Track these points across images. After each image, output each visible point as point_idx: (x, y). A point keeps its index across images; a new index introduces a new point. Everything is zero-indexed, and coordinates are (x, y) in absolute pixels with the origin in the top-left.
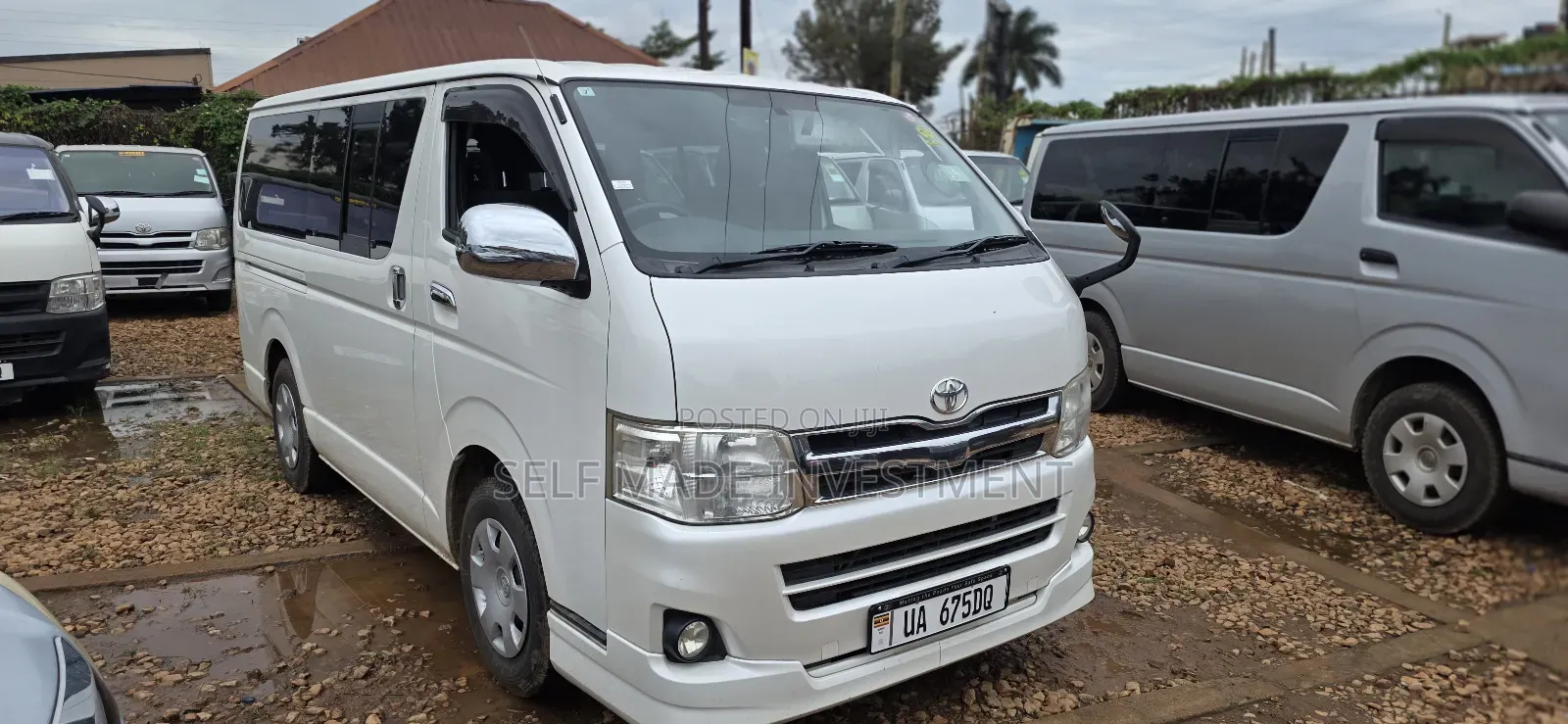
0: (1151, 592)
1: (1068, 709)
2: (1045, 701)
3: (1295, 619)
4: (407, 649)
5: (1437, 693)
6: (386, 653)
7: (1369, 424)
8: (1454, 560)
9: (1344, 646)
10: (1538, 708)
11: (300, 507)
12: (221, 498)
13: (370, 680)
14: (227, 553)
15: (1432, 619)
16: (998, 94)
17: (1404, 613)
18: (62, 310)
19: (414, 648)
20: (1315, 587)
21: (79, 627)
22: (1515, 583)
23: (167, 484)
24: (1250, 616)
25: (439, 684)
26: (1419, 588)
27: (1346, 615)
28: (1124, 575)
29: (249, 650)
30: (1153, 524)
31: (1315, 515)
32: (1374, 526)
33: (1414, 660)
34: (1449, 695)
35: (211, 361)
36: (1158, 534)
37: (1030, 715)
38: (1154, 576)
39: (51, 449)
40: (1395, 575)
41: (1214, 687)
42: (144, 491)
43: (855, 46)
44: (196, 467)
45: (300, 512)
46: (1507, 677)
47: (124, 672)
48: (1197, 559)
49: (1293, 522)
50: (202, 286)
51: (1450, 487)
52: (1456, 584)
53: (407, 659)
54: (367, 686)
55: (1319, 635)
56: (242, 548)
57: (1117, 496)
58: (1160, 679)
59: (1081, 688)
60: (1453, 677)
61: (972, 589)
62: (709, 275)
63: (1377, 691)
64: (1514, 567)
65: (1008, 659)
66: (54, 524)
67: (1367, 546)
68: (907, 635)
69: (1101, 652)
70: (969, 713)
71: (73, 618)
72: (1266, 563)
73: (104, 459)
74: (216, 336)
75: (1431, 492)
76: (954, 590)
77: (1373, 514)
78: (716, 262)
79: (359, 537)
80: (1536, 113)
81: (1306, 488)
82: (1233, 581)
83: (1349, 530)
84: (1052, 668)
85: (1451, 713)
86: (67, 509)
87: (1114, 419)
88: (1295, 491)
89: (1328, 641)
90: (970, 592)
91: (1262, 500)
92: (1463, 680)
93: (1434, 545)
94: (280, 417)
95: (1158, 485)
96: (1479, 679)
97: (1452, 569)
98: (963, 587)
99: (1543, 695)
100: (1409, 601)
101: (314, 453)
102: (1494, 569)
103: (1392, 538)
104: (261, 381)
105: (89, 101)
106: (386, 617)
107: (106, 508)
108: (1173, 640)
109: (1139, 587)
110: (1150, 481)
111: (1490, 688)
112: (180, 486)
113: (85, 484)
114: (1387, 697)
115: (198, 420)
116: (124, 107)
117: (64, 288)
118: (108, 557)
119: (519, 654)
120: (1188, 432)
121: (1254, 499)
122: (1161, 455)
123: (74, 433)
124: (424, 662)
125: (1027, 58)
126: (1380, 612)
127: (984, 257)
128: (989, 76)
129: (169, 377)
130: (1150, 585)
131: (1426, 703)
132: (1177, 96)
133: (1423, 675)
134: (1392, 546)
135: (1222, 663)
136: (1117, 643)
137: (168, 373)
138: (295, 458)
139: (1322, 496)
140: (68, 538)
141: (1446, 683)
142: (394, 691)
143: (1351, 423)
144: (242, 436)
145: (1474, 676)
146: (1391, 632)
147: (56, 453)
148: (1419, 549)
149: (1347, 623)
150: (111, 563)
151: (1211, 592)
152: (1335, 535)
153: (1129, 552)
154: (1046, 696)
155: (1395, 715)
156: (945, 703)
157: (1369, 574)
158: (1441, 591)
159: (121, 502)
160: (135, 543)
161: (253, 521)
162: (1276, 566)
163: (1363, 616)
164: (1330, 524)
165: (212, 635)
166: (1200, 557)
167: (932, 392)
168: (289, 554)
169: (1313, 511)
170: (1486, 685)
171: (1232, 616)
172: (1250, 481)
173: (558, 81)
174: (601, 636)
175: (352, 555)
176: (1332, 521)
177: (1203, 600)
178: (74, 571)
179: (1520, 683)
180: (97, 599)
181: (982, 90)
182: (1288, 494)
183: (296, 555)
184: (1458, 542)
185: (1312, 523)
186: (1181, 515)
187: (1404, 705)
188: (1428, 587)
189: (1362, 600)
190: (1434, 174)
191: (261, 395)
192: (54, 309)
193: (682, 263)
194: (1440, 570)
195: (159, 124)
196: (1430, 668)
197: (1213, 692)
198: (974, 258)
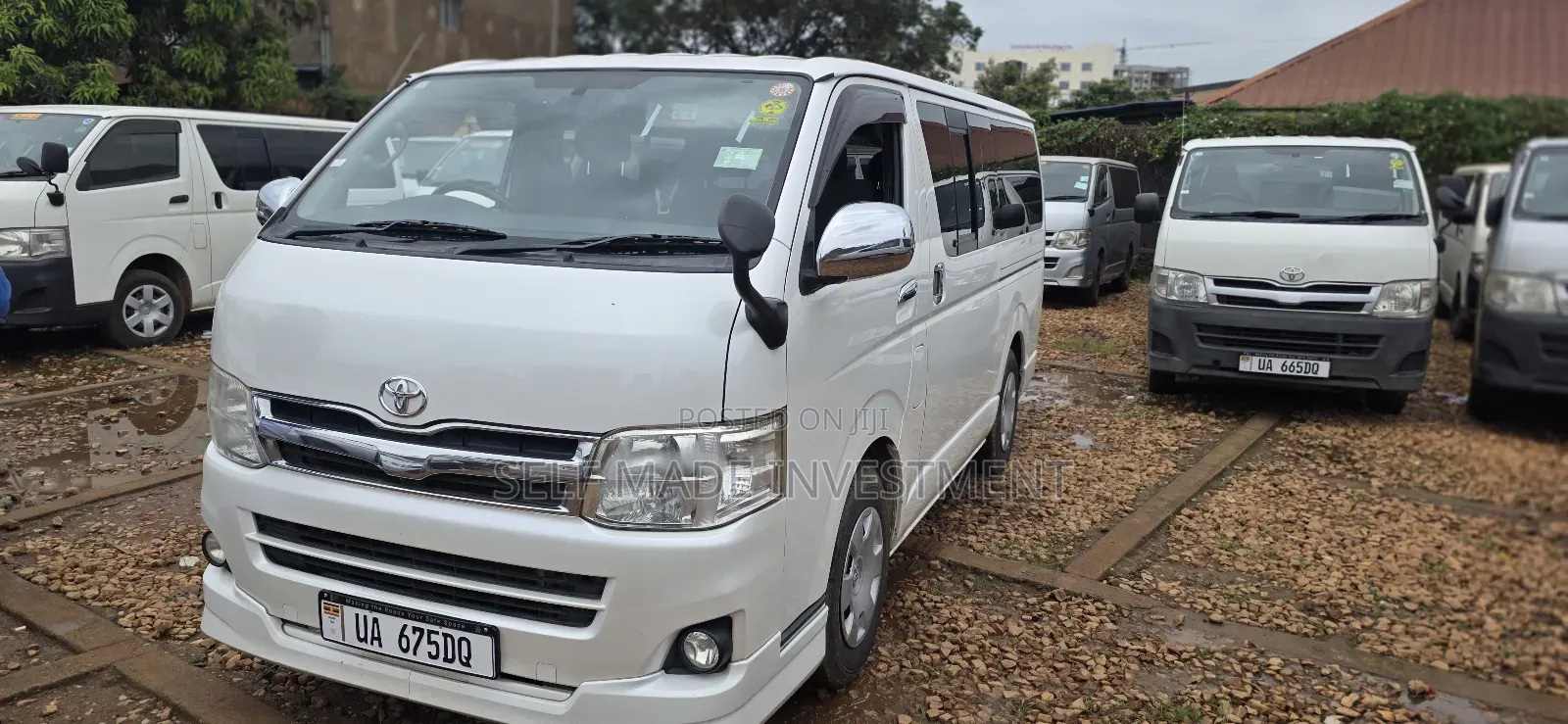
61: (439, 630)
68: (359, 639)
76: (411, 618)
90: (439, 633)
98: (424, 621)
198: (569, 257)
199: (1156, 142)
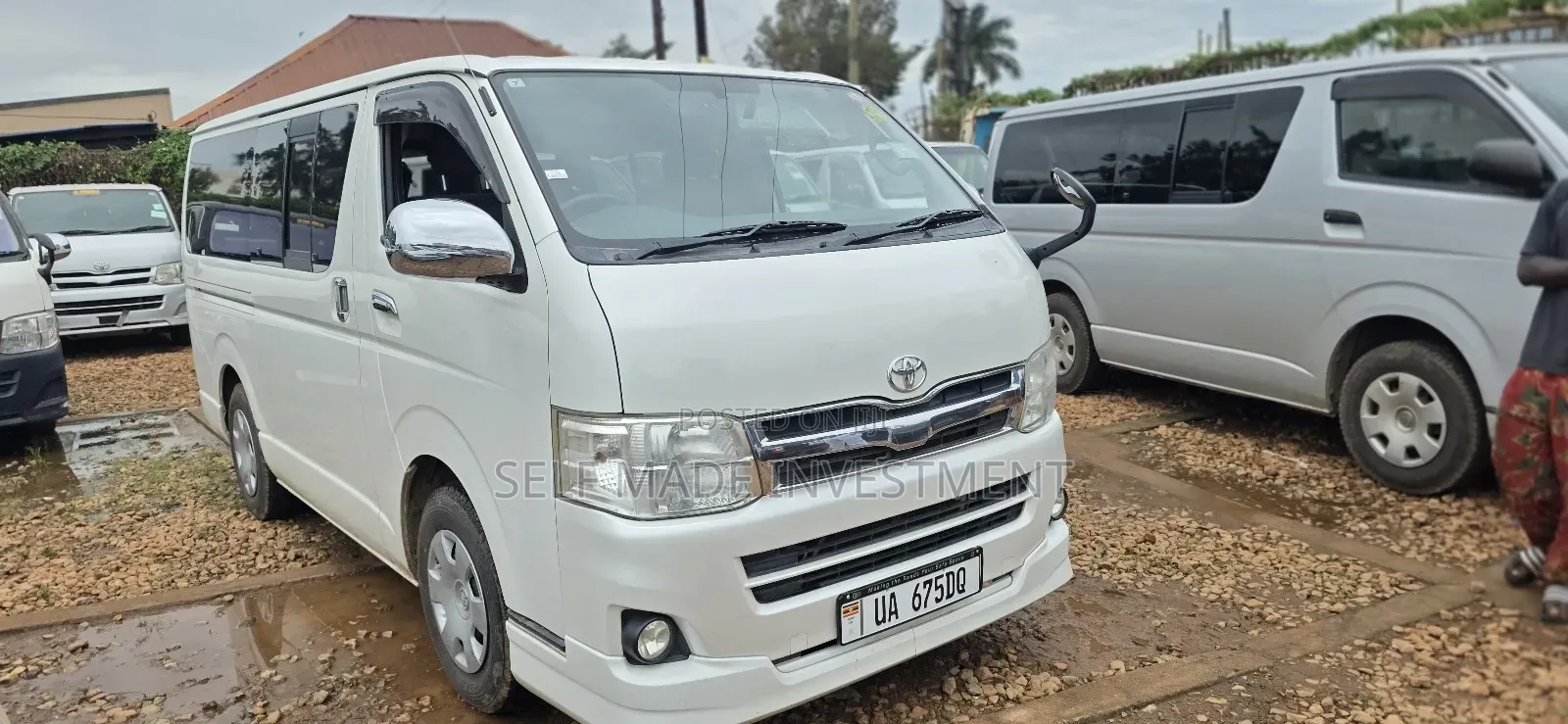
0: (1133, 569)
1: (1052, 692)
2: (1028, 686)
3: (1281, 588)
4: (369, 671)
5: (1429, 654)
6: (347, 677)
7: (1344, 387)
8: (1440, 520)
9: (1332, 612)
10: (1534, 663)
11: (261, 534)
12: (180, 530)
13: (330, 705)
14: (186, 584)
15: (1422, 580)
16: (958, 90)
17: (1392, 575)
18: (16, 350)
19: (377, 670)
20: (1299, 554)
21: (30, 668)
22: (1502, 540)
23: (126, 518)
24: (1234, 587)
25: (402, 705)
26: (1405, 550)
27: (1332, 582)
28: (1104, 554)
29: (206, 681)
30: (1132, 502)
31: (1296, 483)
32: (1356, 491)
33: (1404, 622)
34: (1442, 655)
35: (174, 395)
36: (1137, 511)
37: (1013, 701)
38: (1135, 553)
39: (9, 491)
40: (1380, 538)
41: (1201, 661)
42: (102, 527)
43: (814, 51)
44: (157, 500)
45: (262, 538)
46: (1501, 635)
47: (76, 710)
48: (1178, 534)
49: (1274, 491)
50: (165, 321)
51: (1430, 446)
52: (1443, 543)
53: (368, 681)
54: (327, 711)
55: (1306, 603)
56: (201, 579)
57: (1095, 476)
58: (1145, 656)
59: (1065, 670)
60: (1444, 637)
61: (943, 572)
62: (650, 261)
63: (1369, 656)
64: (1500, 523)
65: (989, 645)
66: (9, 565)
67: (1350, 511)
68: (878, 623)
69: (1084, 633)
70: (950, 702)
71: (26, 659)
72: (1249, 533)
73: (62, 498)
74: (179, 370)
75: (1412, 452)
76: (925, 574)
77: (1355, 478)
78: (656, 247)
79: (321, 561)
80: (1490, 62)
81: (1285, 457)
82: (1216, 553)
83: (1331, 496)
84: (1034, 652)
85: (1445, 673)
86: (23, 549)
87: (1088, 400)
88: (1274, 461)
89: (1316, 608)
90: (942, 576)
91: (1241, 472)
92: (1455, 639)
93: (1419, 506)
94: (238, 445)
95: (1137, 463)
96: (1472, 638)
97: (1438, 529)
98: (935, 571)
99: (1539, 650)
100: (1395, 563)
101: (273, 478)
102: (1481, 526)
103: (1374, 502)
104: (216, 408)
105: (44, 143)
106: (347, 639)
107: (63, 546)
108: (1156, 617)
109: (1120, 564)
110: (1127, 459)
111: (1484, 647)
112: (139, 520)
113: (42, 524)
114: (1379, 661)
115: (160, 454)
116: (79, 147)
117: (16, 328)
118: (63, 596)
119: (482, 667)
120: (1164, 409)
121: (1233, 471)
122: (1138, 433)
123: (34, 473)
124: (387, 683)
125: (985, 51)
126: (1366, 576)
127: (936, 233)
128: (949, 73)
129: (130, 413)
130: (1132, 562)
131: (1419, 665)
132: (1135, 78)
133: (1413, 636)
134: (1375, 510)
135: (1208, 636)
136: (1100, 622)
137: (129, 409)
138: (254, 485)
139: (1302, 463)
140: (23, 579)
141: (1438, 644)
142: (355, 715)
143: (1326, 387)
144: (203, 467)
145: (1466, 634)
146: (1379, 595)
147: (13, 495)
148: (1403, 511)
149: (1334, 589)
150: (65, 601)
151: (1195, 567)
152: (1316, 502)
153: (1109, 531)
154: (1029, 680)
155: (1387, 679)
156: (925, 693)
157: (1354, 539)
158: (1428, 551)
159: (78, 540)
160: (92, 579)
161: (213, 551)
162: (1258, 536)
163: (1350, 581)
164: (1310, 492)
165: (168, 669)
166: (1182, 532)
167: (890, 370)
168: (249, 582)
169: (1294, 479)
170: (1479, 643)
171: (1216, 589)
172: (1228, 453)
173: (486, 74)
174: (559, 642)
175: (313, 579)
176: (1312, 488)
177: (1186, 574)
178: (28, 612)
179: (1514, 639)
180: (50, 639)
181: (942, 88)
182: (1267, 464)
183: (257, 582)
184: (1442, 501)
185: (1293, 491)
186: (1160, 491)
187: (1396, 668)
188: (1414, 548)
189: (1347, 565)
190: (1394, 134)
191: (217, 423)
192: (7, 350)
193: (621, 250)
194: (1425, 531)
195: (115, 163)
196: (1420, 629)
197: (1200, 666)
198: (927, 233)
199: (136, 168)
